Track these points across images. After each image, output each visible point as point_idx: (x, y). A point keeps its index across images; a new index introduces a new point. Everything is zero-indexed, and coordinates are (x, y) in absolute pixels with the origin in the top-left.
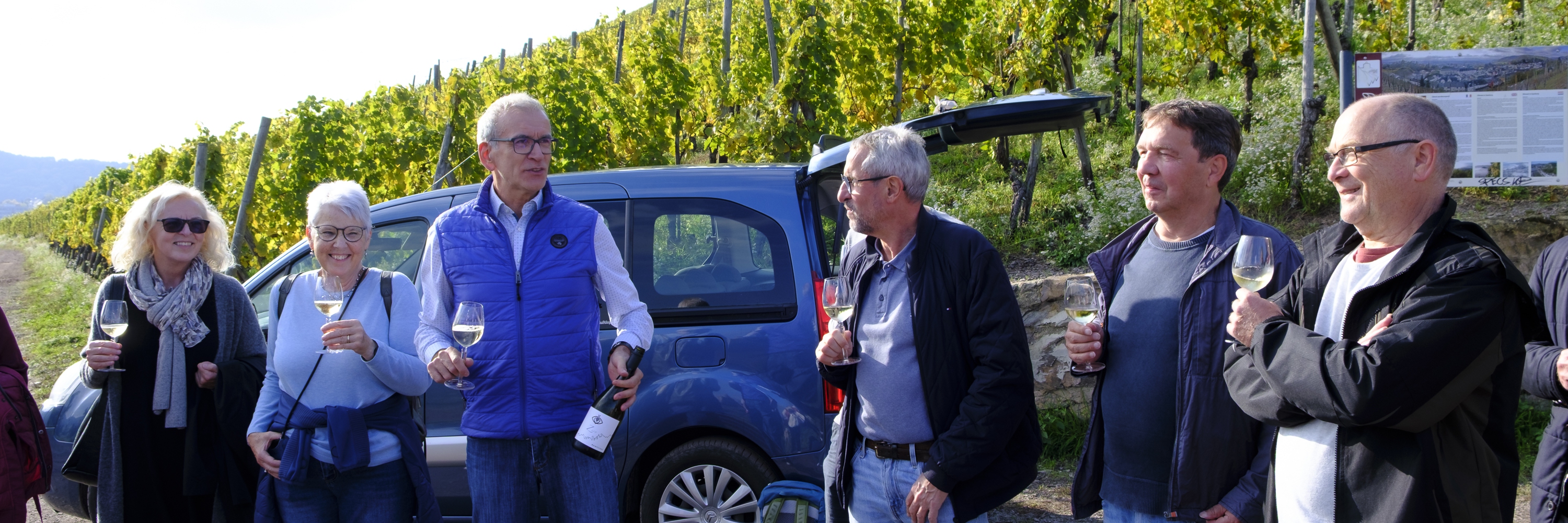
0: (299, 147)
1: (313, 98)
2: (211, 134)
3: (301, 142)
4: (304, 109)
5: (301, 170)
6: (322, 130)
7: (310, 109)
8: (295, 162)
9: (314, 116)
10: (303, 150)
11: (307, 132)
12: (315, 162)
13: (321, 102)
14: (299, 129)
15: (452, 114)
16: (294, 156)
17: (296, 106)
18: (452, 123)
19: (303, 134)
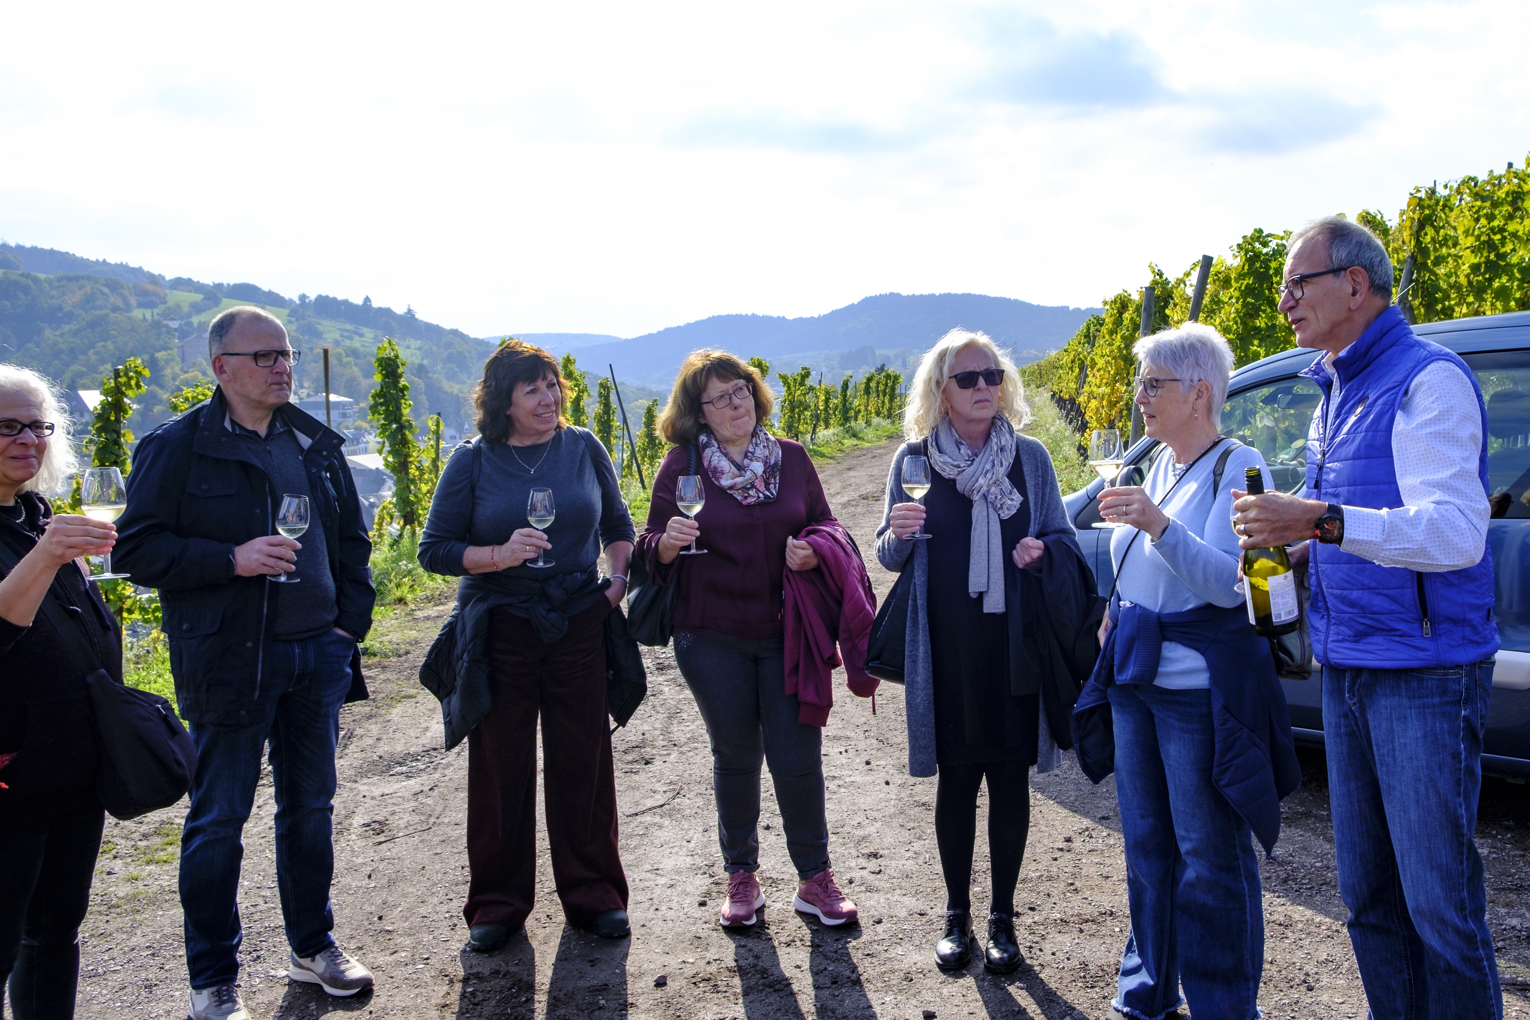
0: (1243, 288)
1: (1260, 231)
2: (1164, 277)
3: (1245, 282)
4: (1249, 244)
5: (1245, 315)
6: (1268, 268)
7: (1257, 245)
8: (1239, 306)
9: (1260, 253)
10: (1248, 292)
11: (1252, 272)
12: (1260, 305)
13: (1268, 236)
14: (1243, 268)
15: (1413, 243)
16: (1238, 299)
17: (1241, 241)
18: (1413, 254)
19: (1248, 273)
